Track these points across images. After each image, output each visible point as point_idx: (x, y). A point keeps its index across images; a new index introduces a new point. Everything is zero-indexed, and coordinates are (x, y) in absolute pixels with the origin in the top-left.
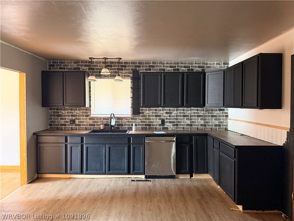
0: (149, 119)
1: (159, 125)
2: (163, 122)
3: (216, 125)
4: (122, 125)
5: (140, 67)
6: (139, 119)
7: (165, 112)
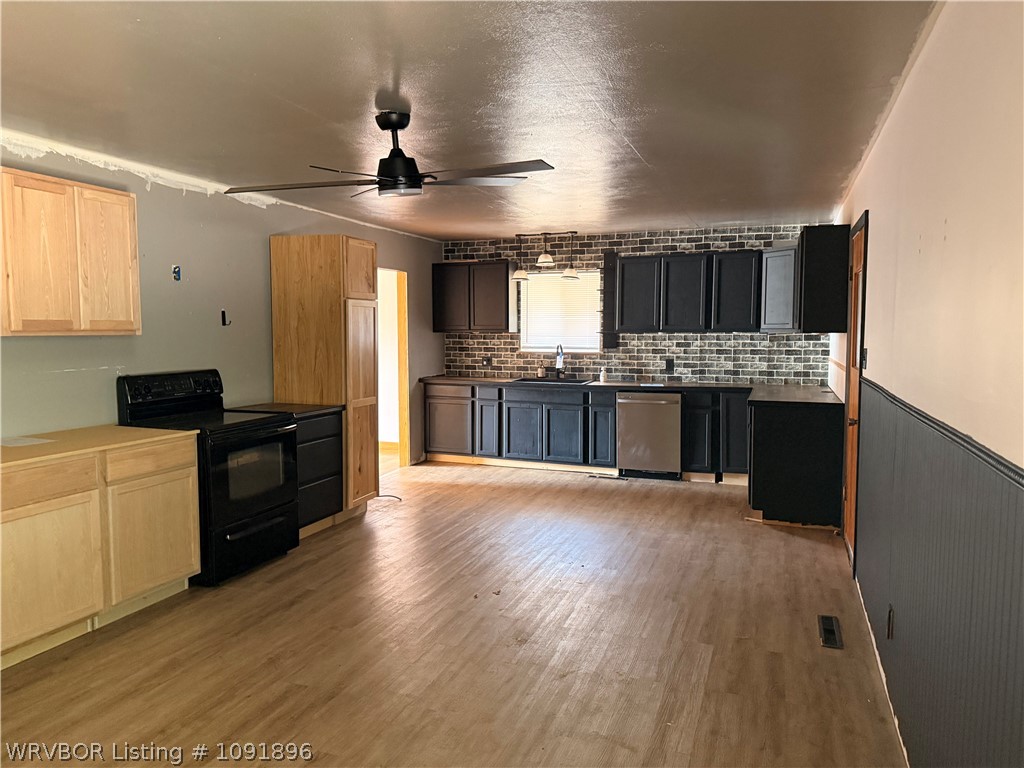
0: (638, 358)
1: (662, 372)
2: (670, 365)
3: (797, 374)
4: (581, 370)
5: (620, 244)
6: (616, 358)
7: (675, 342)
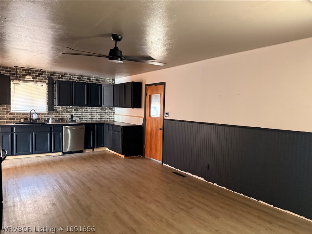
1: (69, 119)
2: (72, 117)
3: (107, 118)
4: (39, 119)
5: (54, 75)
6: (53, 114)
7: (74, 109)
